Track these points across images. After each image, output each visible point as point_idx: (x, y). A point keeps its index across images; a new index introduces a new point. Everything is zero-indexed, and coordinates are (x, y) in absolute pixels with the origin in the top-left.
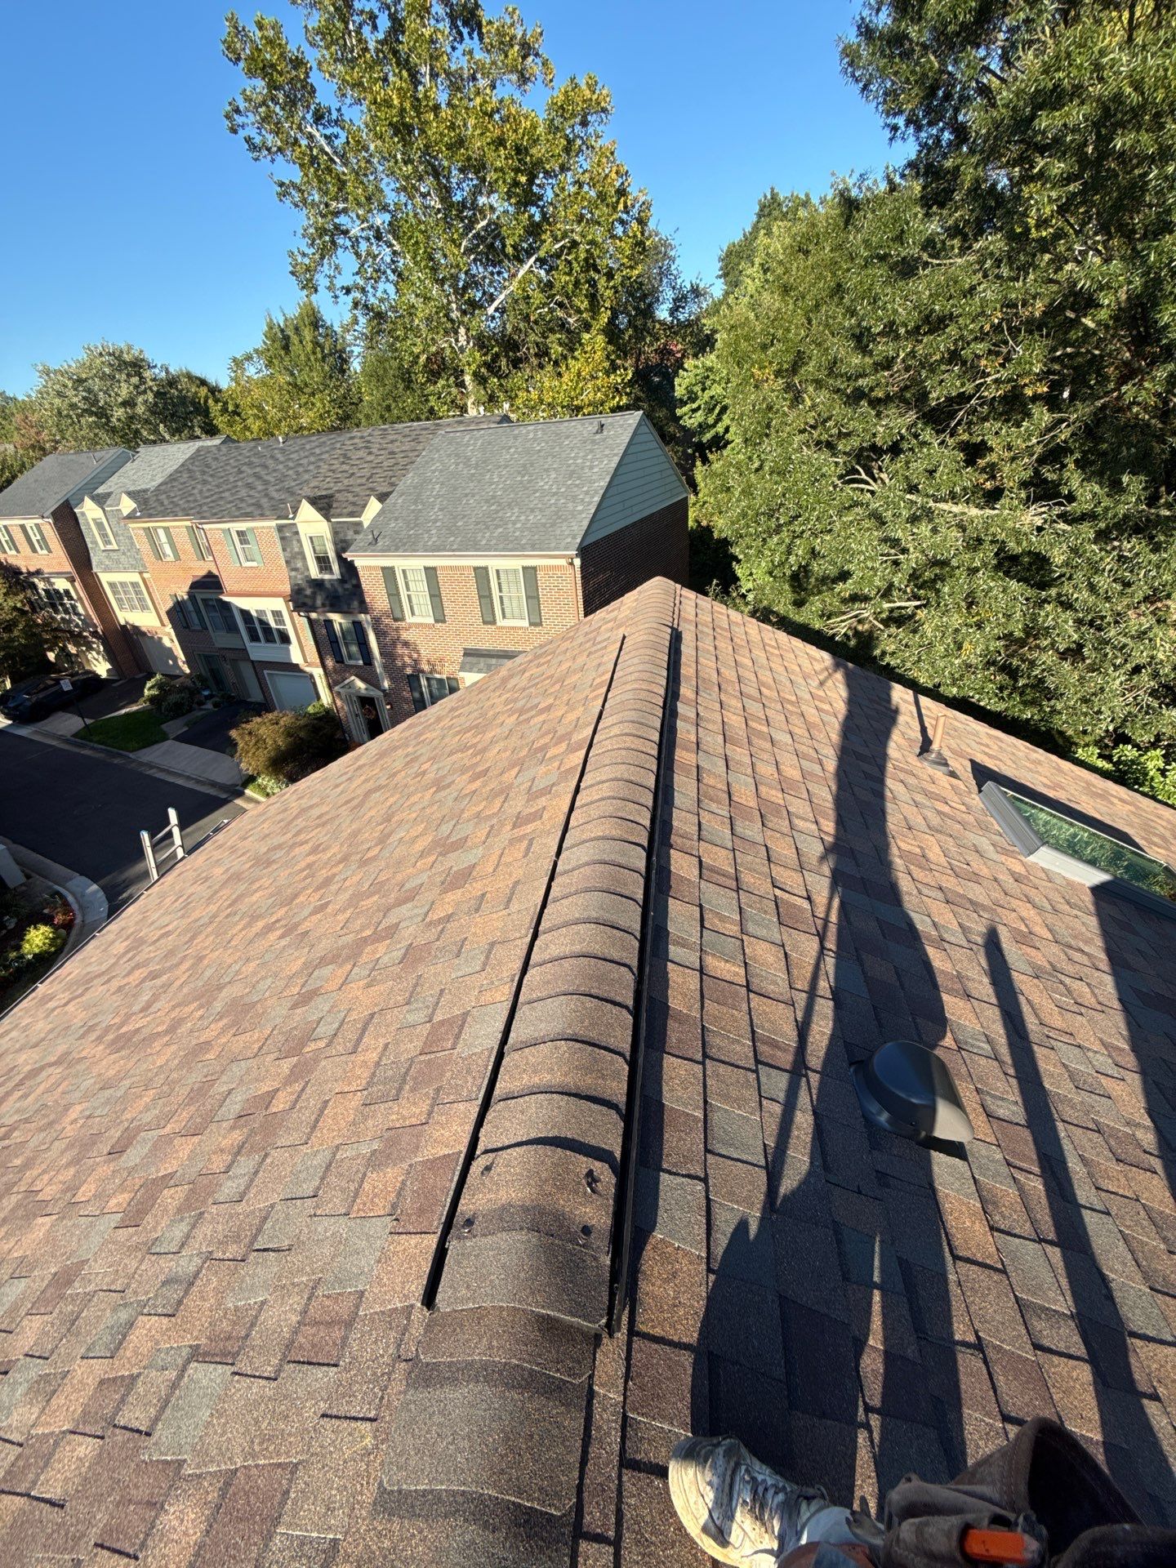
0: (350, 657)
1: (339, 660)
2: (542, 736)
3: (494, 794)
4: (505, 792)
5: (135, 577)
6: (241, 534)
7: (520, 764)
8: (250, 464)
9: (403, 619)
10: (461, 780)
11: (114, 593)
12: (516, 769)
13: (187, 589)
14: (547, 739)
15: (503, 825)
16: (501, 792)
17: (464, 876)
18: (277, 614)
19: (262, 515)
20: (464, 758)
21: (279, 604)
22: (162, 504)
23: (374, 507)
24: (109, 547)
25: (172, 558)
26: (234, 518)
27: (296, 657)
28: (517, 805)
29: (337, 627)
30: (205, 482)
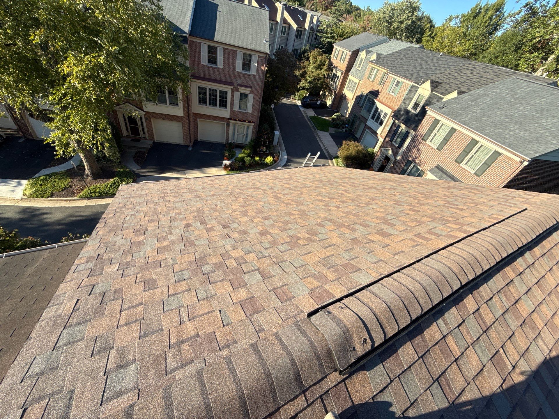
0: (395, 142)
1: (391, 141)
2: (451, 217)
3: (415, 220)
4: (420, 223)
5: (357, 81)
6: (398, 82)
7: (434, 219)
8: (422, 59)
9: (425, 141)
10: (406, 207)
11: (349, 83)
12: (430, 220)
13: (367, 92)
14: (452, 219)
15: (411, 232)
16: (419, 222)
17: (387, 235)
18: (386, 114)
19: (410, 79)
20: (413, 202)
21: (389, 111)
22: (383, 61)
23: (455, 94)
24: (358, 68)
25: (371, 80)
26: (401, 76)
27: (379, 132)
28: (421, 230)
29: (400, 130)
30: (402, 59)
